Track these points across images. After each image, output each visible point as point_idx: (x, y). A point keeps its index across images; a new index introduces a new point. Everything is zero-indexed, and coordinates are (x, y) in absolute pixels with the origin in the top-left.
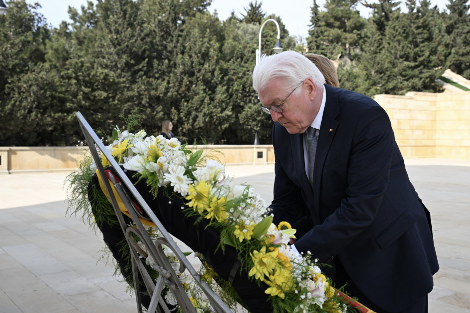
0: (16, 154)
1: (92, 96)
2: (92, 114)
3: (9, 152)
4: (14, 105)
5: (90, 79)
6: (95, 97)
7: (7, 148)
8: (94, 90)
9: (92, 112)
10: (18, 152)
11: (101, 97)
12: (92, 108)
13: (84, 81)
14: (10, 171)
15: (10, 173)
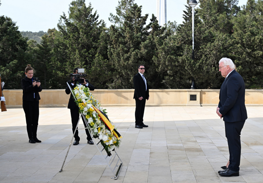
0: (205, 94)
1: (253, 54)
2: (255, 67)
3: (201, 93)
4: (202, 63)
5: (251, 43)
6: (255, 55)
7: (200, 90)
8: (254, 50)
9: (255, 65)
10: (206, 93)
11: (259, 55)
12: (255, 63)
13: (247, 45)
14: (202, 105)
15: (201, 106)
